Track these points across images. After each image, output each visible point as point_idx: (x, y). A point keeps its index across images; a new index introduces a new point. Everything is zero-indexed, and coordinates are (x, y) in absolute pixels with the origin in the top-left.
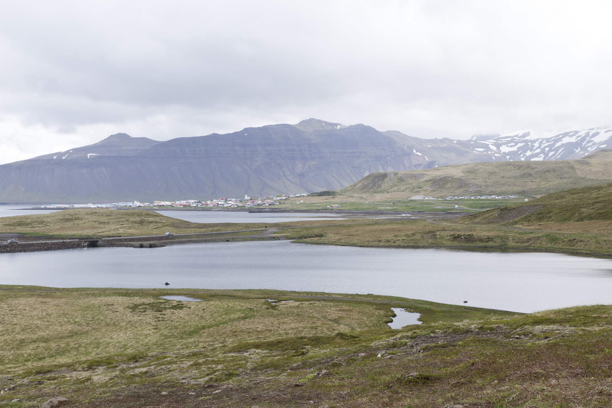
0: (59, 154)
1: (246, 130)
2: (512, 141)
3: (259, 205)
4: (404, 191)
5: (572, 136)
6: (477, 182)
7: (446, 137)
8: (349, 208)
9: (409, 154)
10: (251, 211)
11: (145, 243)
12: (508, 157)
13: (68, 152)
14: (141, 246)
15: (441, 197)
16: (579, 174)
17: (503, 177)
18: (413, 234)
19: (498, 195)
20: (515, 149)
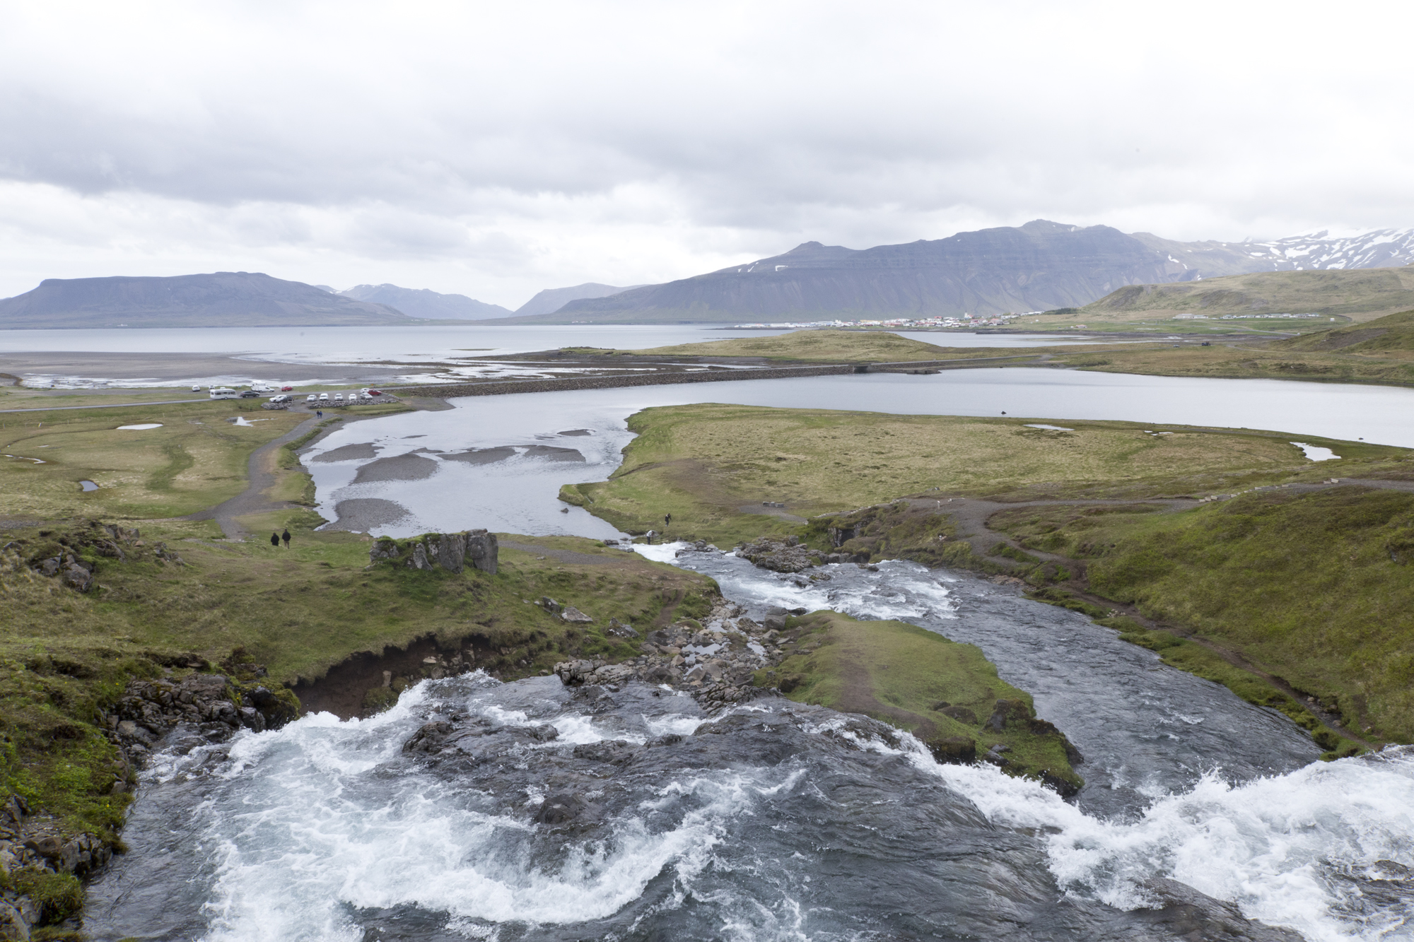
0: (745, 267)
1: (959, 235)
2: (1303, 242)
3: (985, 325)
4: (1164, 308)
5: (1387, 235)
6: (1262, 296)
7: (1212, 239)
8: (1097, 329)
9: (1161, 261)
10: (978, 331)
11: (919, 369)
12: (1296, 263)
13: (753, 264)
14: (916, 373)
15: (1215, 316)
16: (1405, 285)
17: (1298, 290)
18: (1227, 363)
19: (1293, 312)
20: (1306, 252)
